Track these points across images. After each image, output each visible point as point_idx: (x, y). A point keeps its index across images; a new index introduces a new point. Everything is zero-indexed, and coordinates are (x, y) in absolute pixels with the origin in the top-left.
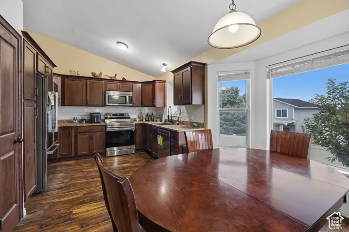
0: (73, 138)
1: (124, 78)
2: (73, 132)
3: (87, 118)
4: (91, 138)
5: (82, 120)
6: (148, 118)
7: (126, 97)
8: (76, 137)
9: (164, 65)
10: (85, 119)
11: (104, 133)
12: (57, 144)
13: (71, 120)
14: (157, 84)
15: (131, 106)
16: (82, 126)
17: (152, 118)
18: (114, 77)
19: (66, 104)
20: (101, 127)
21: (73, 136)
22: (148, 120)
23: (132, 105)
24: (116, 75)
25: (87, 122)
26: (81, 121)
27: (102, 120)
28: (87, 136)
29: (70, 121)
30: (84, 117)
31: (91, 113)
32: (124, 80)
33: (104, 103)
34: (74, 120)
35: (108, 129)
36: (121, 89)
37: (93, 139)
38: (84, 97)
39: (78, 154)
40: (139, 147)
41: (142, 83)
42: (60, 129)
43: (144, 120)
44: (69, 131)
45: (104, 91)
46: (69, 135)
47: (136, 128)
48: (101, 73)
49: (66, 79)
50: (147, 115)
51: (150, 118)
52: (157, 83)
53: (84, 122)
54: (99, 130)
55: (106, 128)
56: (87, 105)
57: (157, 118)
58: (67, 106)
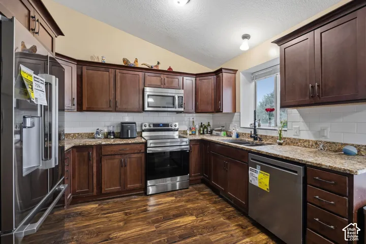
0: (95, 165)
1: (170, 68)
2: (95, 154)
3: (117, 130)
4: (123, 165)
5: (109, 133)
6: (203, 131)
7: (174, 97)
8: (99, 162)
9: (246, 37)
10: (113, 133)
11: (143, 155)
12: (62, 187)
13: (92, 133)
14: (225, 76)
15: (181, 112)
16: (109, 145)
17: (209, 129)
18: (156, 66)
19: (84, 108)
20: (138, 146)
21: (95, 161)
22: (203, 133)
23: (182, 109)
24: (158, 63)
25: (115, 137)
26: (108, 136)
27: (138, 133)
28: (116, 161)
29: (91, 136)
30: (111, 129)
31: (122, 123)
32: (170, 71)
33: (141, 107)
34: (98, 133)
35: (148, 149)
36: (166, 85)
37: (125, 166)
38: (112, 97)
39: (103, 192)
40: (195, 176)
41: (197, 75)
42: (75, 150)
43: (197, 133)
44: (89, 153)
45: (141, 87)
46: (89, 160)
47: (190, 147)
48: (136, 61)
49: (84, 68)
50: (201, 126)
51: (205, 130)
52: (224, 74)
53: (112, 137)
54: (136, 151)
55: (146, 147)
56: (116, 110)
57: (220, 131)
58: (87, 111)
